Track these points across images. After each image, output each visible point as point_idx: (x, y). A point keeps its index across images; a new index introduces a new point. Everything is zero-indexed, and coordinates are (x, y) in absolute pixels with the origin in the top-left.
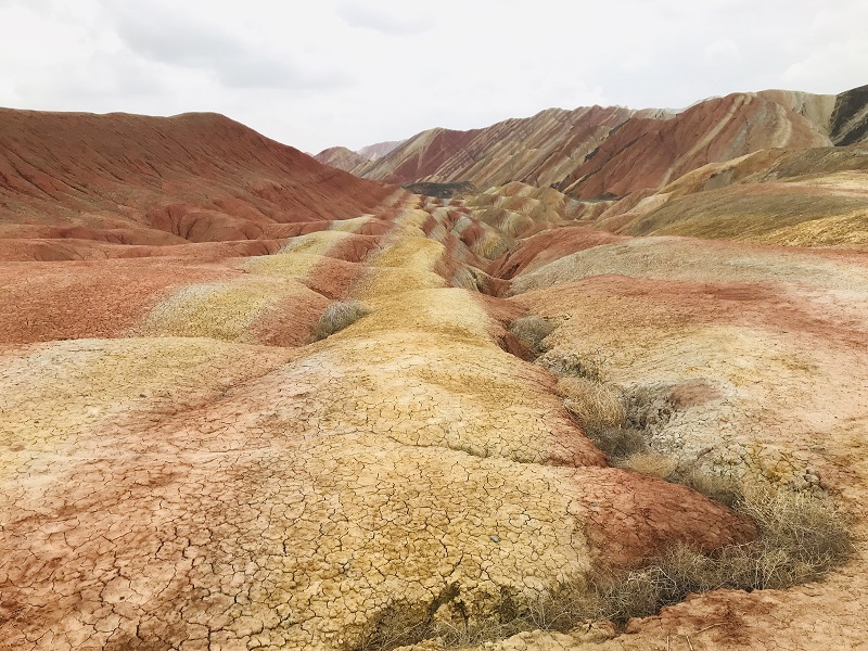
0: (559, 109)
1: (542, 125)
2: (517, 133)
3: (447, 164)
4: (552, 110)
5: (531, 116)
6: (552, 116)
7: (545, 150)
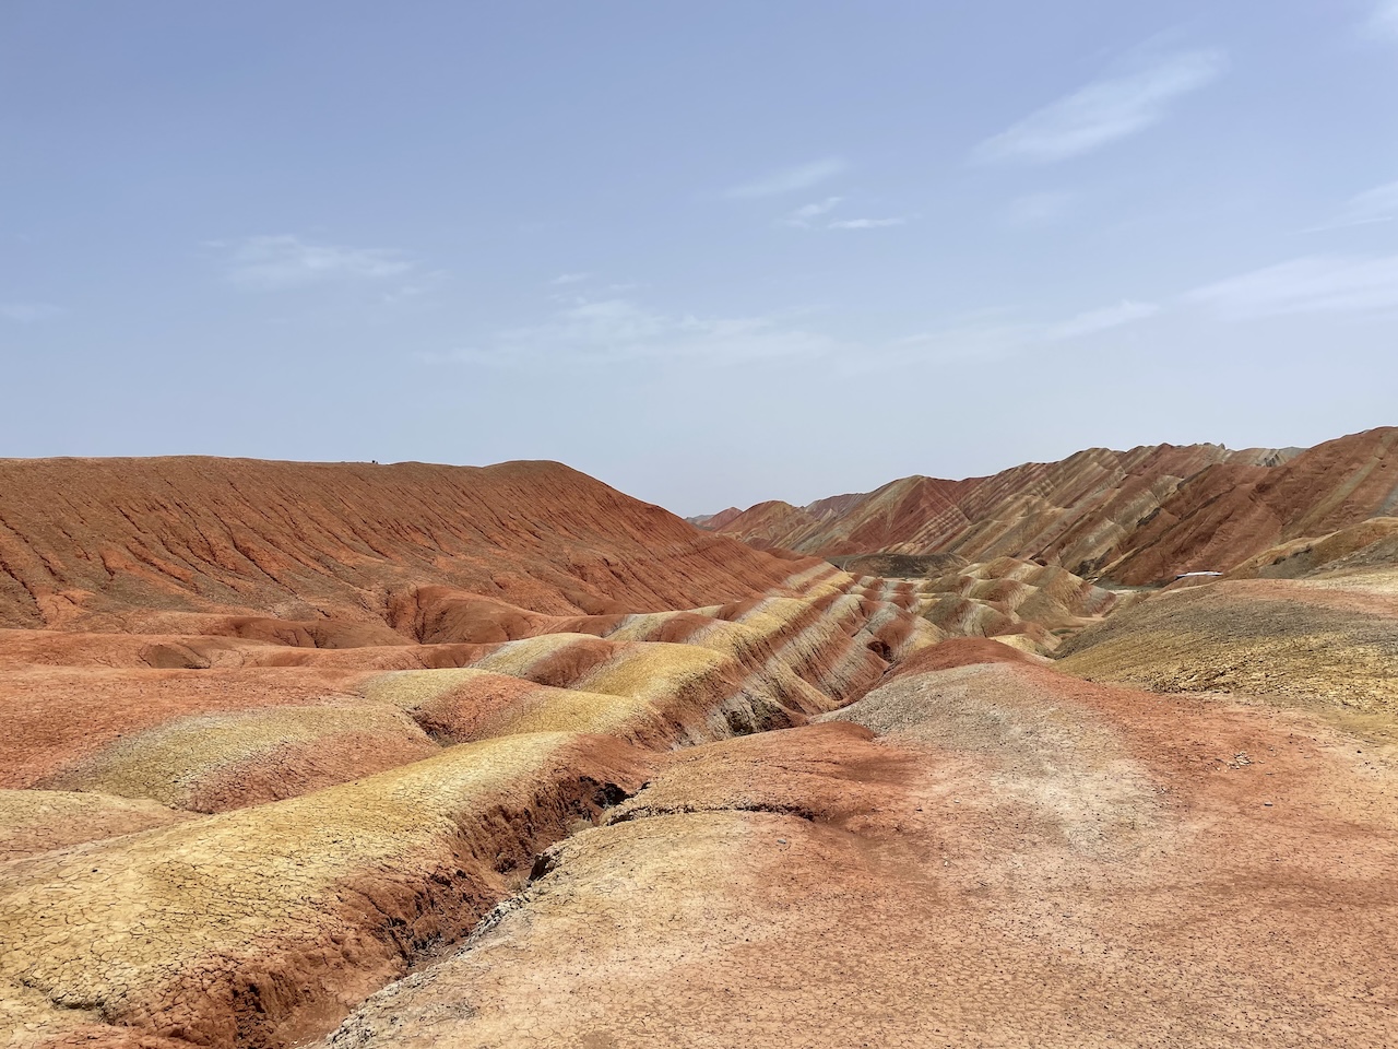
0: (1105, 450)
1: (1079, 471)
2: (1038, 484)
3: (930, 525)
4: (1094, 450)
5: (1062, 459)
6: (1094, 459)
7: (1072, 510)
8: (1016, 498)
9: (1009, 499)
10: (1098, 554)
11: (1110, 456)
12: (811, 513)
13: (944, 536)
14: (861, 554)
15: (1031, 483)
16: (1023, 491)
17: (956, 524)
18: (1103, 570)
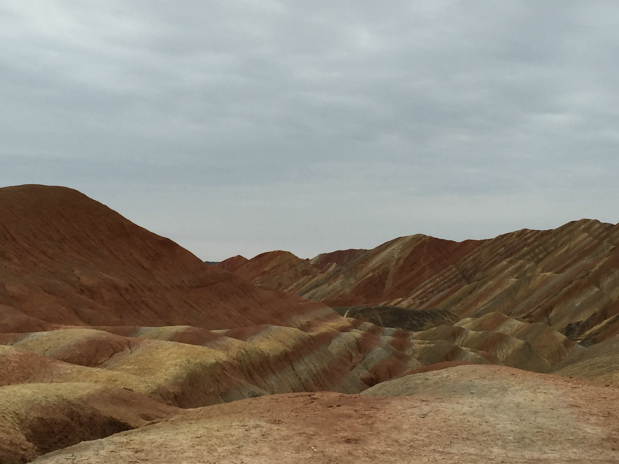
0: (597, 221)
1: (569, 240)
2: (532, 250)
3: (428, 284)
4: (585, 221)
5: (554, 228)
6: (584, 231)
7: (562, 275)
8: (511, 263)
9: (504, 262)
10: (583, 318)
11: (598, 228)
12: (315, 266)
13: (441, 294)
14: (361, 306)
15: (525, 249)
16: (518, 255)
17: (453, 284)
18: (587, 333)
